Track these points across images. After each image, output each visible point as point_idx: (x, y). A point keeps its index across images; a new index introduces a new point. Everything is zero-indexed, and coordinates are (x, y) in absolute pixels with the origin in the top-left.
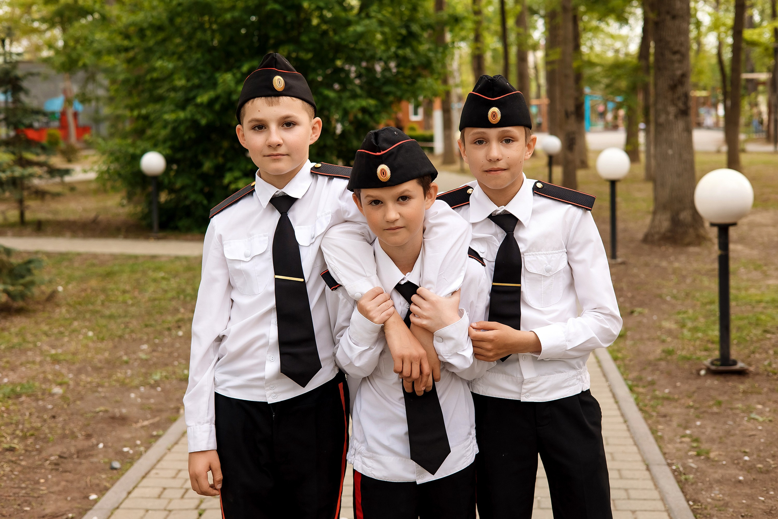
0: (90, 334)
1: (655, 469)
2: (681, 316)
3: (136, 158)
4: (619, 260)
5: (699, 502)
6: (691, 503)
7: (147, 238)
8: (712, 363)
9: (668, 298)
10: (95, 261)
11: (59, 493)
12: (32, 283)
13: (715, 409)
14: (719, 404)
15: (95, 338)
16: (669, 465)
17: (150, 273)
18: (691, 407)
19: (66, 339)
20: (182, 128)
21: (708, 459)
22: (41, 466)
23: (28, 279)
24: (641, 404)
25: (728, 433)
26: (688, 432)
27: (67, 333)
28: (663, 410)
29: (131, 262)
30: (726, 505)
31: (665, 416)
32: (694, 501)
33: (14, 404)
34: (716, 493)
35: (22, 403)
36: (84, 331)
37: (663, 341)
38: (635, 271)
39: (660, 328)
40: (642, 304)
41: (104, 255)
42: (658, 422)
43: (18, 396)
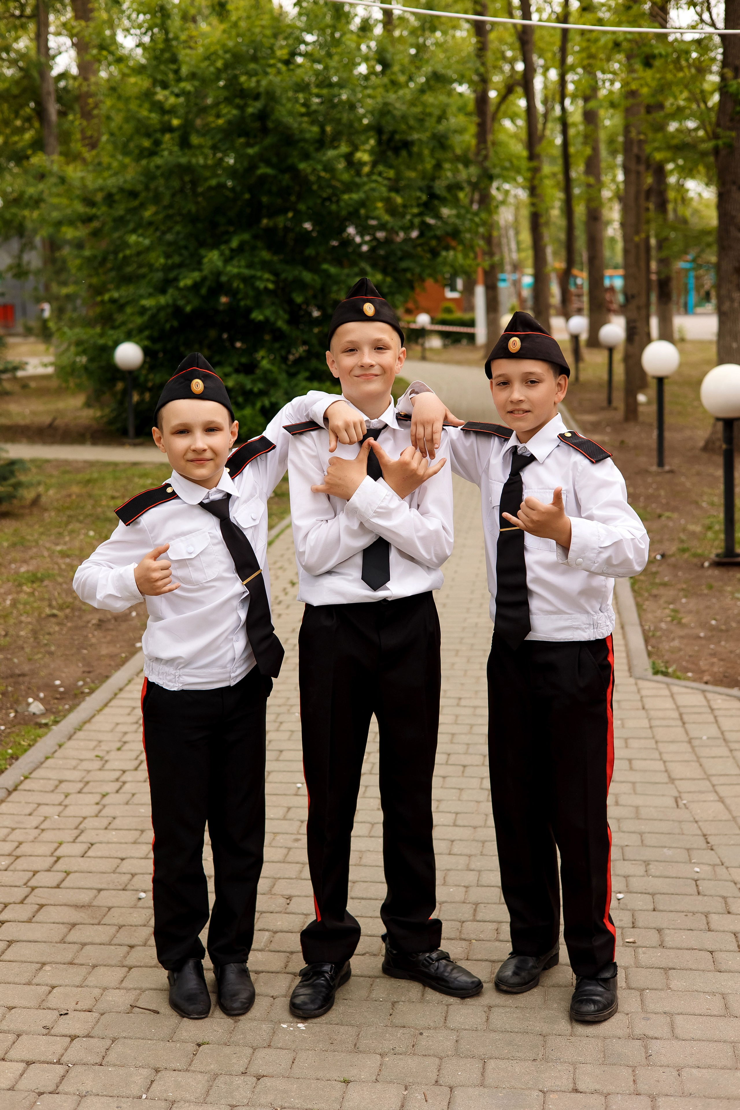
0: (91, 533)
1: (628, 628)
2: (712, 520)
3: (109, 350)
4: (667, 468)
5: (658, 649)
6: (650, 648)
7: (122, 444)
8: (718, 555)
9: (704, 505)
10: (68, 468)
11: (109, 643)
12: (18, 485)
13: (706, 591)
14: (710, 587)
15: (97, 537)
16: (642, 626)
17: (136, 480)
18: (683, 589)
19: (67, 539)
20: (162, 315)
21: (680, 623)
22: (86, 627)
23: (12, 481)
24: (636, 587)
25: (708, 607)
26: (671, 606)
27: (66, 533)
28: (655, 592)
29: (110, 469)
30: (680, 650)
31: (655, 596)
32: (653, 647)
33: (39, 586)
34: (676, 643)
35: (46, 586)
36: (83, 531)
37: (682, 541)
38: (683, 479)
39: (684, 530)
40: (674, 509)
41: (76, 462)
42: (647, 600)
43: (42, 580)
